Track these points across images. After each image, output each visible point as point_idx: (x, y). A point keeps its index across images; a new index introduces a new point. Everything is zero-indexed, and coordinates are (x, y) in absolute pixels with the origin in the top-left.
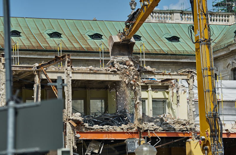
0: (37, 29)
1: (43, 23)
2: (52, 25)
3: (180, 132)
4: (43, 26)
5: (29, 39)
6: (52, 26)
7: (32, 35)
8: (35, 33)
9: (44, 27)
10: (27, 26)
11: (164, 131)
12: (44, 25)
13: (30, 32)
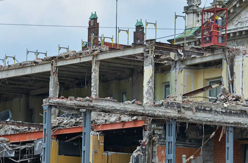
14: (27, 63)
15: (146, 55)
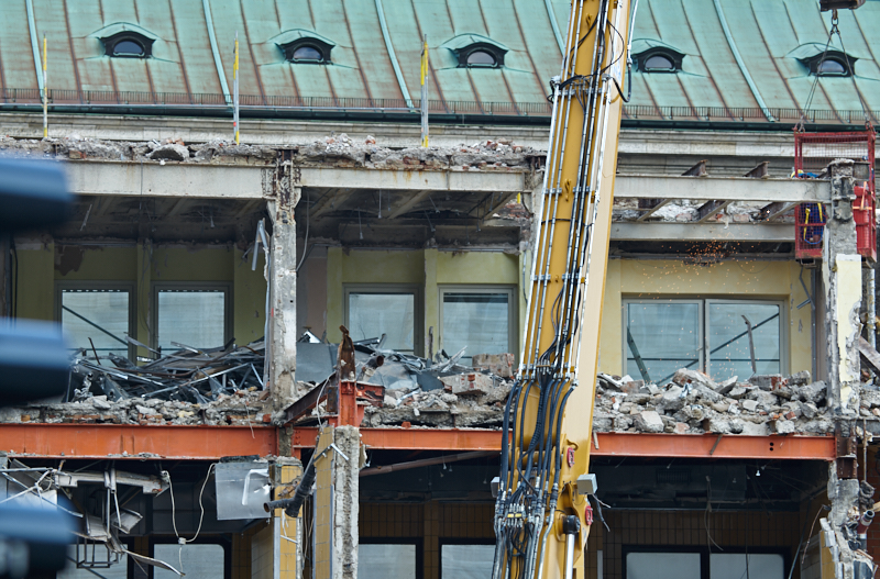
0: (415, 31)
1: (448, 10)
2: (486, 16)
3: (477, 429)
4: (447, 18)
5: (366, 72)
6: (481, 21)
7: (383, 58)
8: (398, 48)
9: (448, 23)
10: (375, 21)
11: (399, 423)
12: (449, 15)
13: (381, 46)
14: (103, 150)
15: (847, 214)
